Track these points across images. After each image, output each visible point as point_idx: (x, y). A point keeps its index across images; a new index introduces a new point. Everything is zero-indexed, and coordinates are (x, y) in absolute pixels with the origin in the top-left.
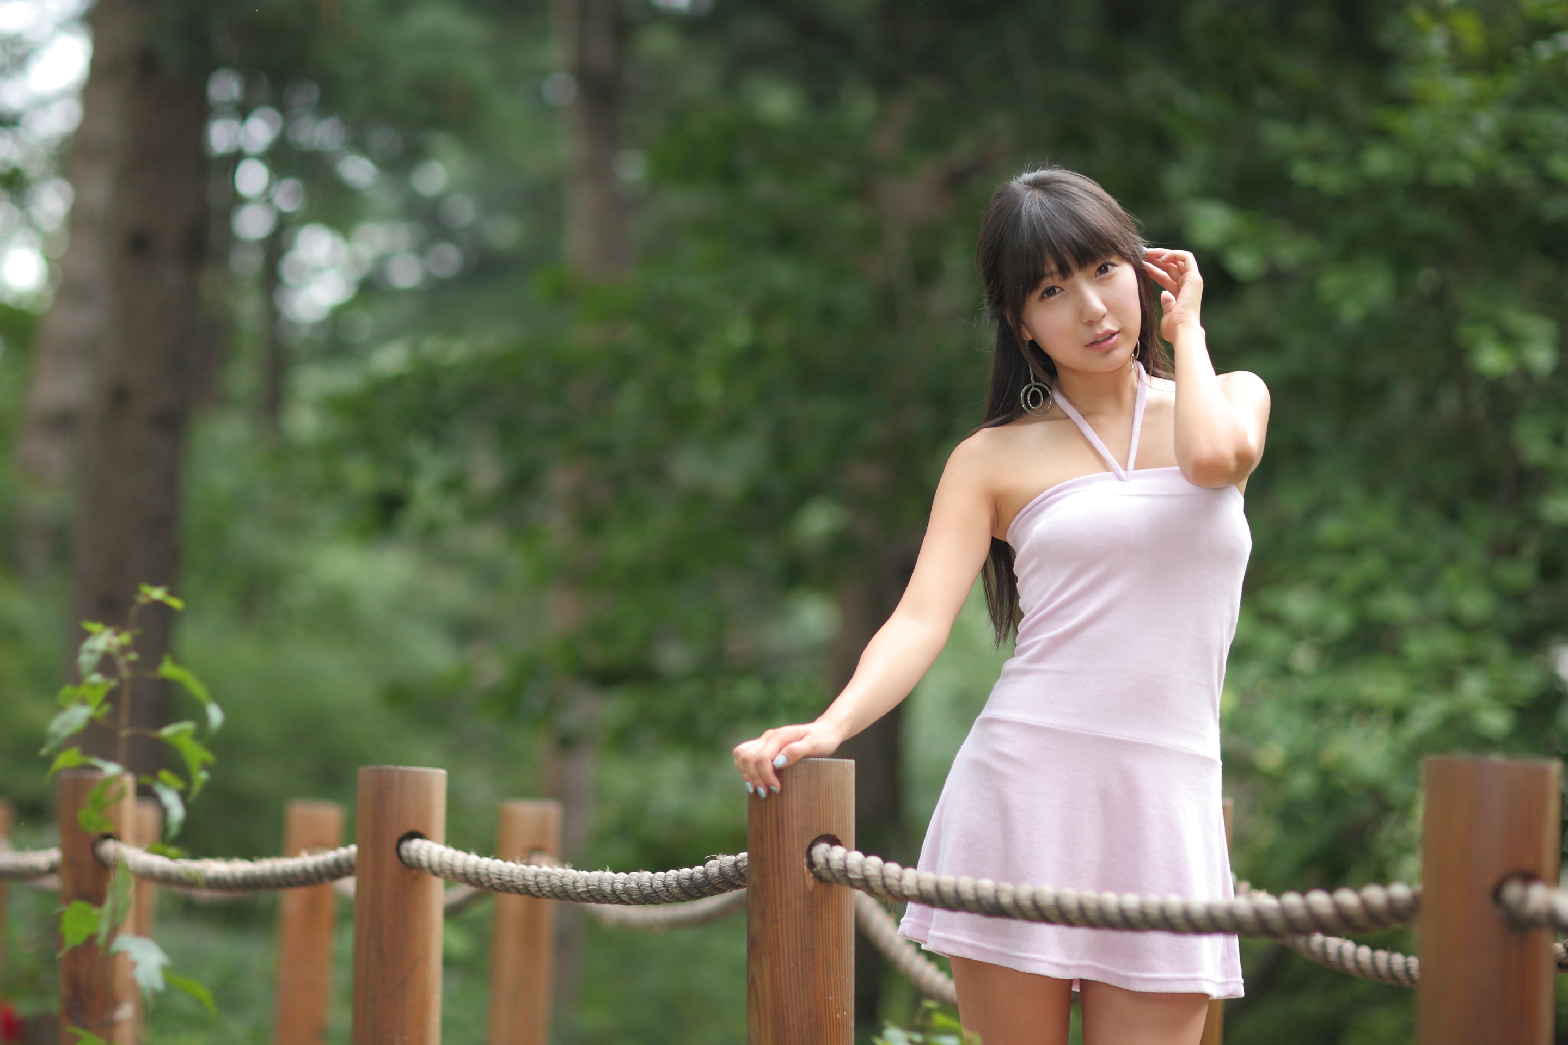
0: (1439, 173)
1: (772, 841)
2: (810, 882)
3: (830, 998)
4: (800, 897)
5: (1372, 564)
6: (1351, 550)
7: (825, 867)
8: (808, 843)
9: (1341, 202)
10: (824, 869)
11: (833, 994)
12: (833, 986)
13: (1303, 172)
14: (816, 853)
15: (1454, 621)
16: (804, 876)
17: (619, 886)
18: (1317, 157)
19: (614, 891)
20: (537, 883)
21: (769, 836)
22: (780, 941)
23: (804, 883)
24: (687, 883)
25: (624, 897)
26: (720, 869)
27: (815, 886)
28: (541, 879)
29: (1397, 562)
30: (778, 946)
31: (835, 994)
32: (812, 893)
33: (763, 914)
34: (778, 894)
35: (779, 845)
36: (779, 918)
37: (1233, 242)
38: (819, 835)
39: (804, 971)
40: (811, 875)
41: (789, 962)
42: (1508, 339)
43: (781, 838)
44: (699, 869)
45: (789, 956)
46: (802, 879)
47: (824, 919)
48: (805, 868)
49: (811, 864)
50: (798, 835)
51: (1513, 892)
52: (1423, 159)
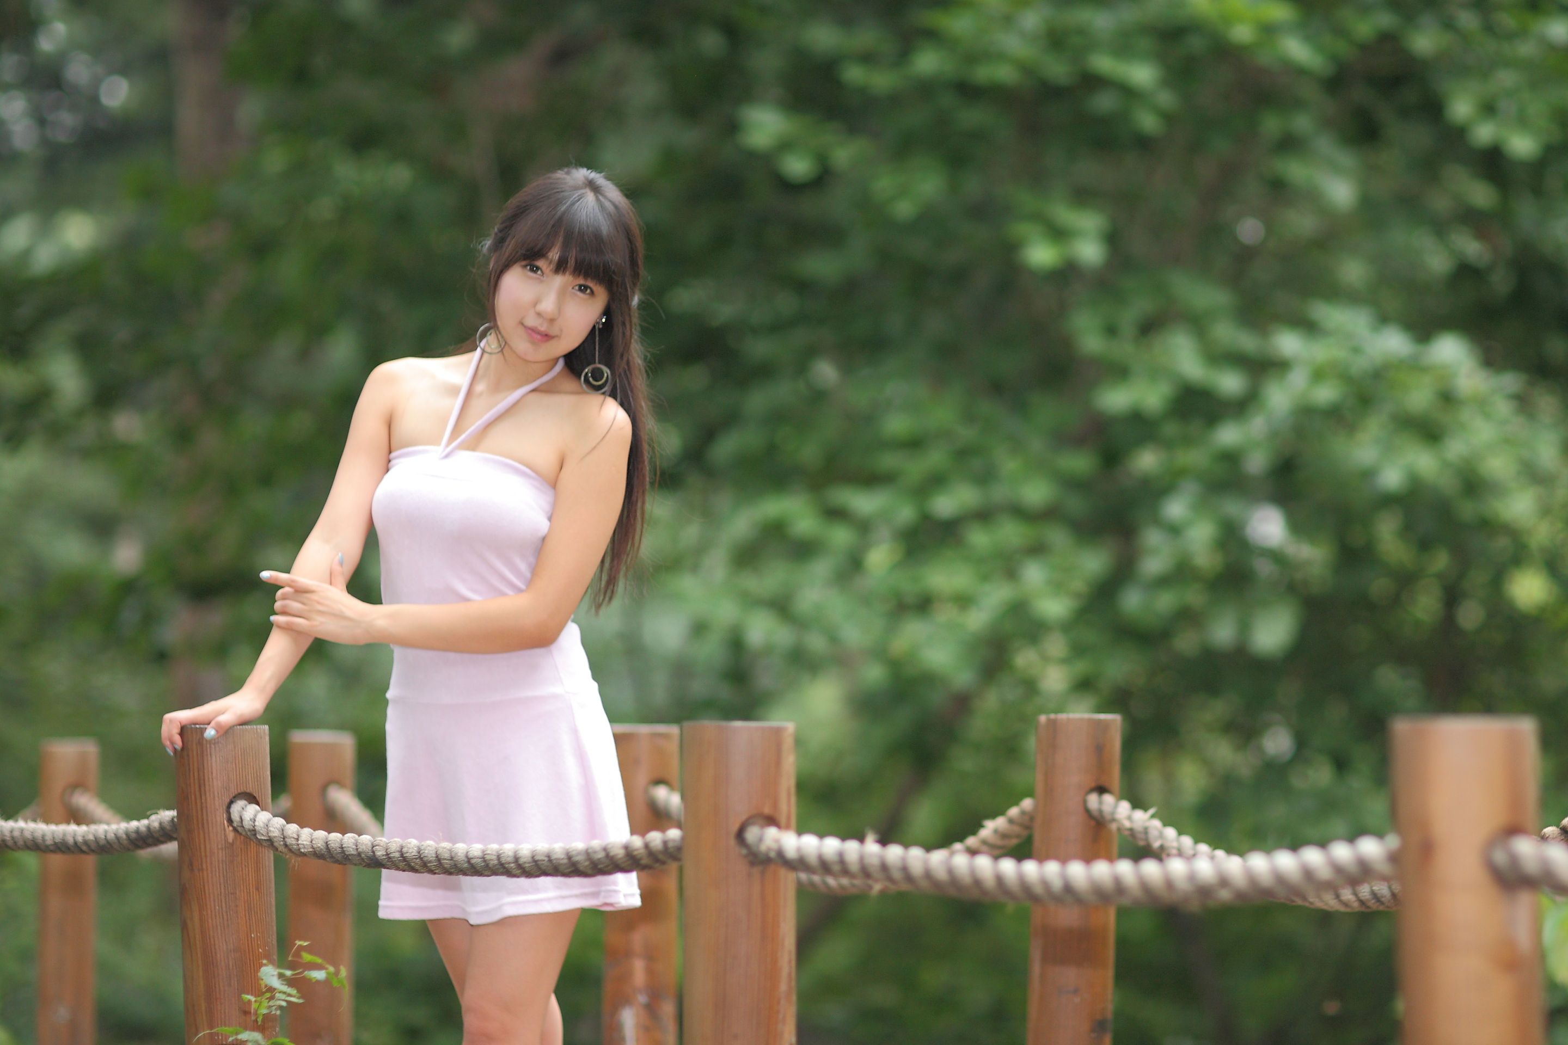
0: (985, 73)
1: (196, 800)
2: (231, 835)
3: (253, 935)
4: (222, 849)
5: (935, 458)
6: (914, 444)
7: (240, 824)
8: (227, 801)
9: (895, 101)
10: (239, 826)
11: (255, 931)
12: (254, 925)
13: (854, 74)
14: (234, 811)
15: (1020, 512)
16: (225, 830)
17: (80, 839)
18: (867, 58)
19: (76, 843)
20: (13, 838)
21: (193, 797)
22: (206, 888)
23: (225, 836)
24: (133, 835)
25: (84, 848)
26: (160, 824)
27: (235, 838)
28: (16, 834)
29: (963, 454)
30: (205, 892)
31: (257, 931)
32: (232, 845)
33: (191, 864)
34: (202, 846)
35: (202, 803)
36: (204, 866)
37: (785, 145)
38: (236, 793)
39: (228, 914)
40: (231, 828)
41: (215, 906)
42: (1058, 234)
43: (203, 798)
44: (145, 822)
45: (214, 901)
46: (223, 832)
47: (243, 866)
48: (225, 822)
49: (230, 821)
50: (218, 794)
51: (752, 834)
52: (973, 57)
